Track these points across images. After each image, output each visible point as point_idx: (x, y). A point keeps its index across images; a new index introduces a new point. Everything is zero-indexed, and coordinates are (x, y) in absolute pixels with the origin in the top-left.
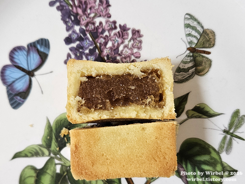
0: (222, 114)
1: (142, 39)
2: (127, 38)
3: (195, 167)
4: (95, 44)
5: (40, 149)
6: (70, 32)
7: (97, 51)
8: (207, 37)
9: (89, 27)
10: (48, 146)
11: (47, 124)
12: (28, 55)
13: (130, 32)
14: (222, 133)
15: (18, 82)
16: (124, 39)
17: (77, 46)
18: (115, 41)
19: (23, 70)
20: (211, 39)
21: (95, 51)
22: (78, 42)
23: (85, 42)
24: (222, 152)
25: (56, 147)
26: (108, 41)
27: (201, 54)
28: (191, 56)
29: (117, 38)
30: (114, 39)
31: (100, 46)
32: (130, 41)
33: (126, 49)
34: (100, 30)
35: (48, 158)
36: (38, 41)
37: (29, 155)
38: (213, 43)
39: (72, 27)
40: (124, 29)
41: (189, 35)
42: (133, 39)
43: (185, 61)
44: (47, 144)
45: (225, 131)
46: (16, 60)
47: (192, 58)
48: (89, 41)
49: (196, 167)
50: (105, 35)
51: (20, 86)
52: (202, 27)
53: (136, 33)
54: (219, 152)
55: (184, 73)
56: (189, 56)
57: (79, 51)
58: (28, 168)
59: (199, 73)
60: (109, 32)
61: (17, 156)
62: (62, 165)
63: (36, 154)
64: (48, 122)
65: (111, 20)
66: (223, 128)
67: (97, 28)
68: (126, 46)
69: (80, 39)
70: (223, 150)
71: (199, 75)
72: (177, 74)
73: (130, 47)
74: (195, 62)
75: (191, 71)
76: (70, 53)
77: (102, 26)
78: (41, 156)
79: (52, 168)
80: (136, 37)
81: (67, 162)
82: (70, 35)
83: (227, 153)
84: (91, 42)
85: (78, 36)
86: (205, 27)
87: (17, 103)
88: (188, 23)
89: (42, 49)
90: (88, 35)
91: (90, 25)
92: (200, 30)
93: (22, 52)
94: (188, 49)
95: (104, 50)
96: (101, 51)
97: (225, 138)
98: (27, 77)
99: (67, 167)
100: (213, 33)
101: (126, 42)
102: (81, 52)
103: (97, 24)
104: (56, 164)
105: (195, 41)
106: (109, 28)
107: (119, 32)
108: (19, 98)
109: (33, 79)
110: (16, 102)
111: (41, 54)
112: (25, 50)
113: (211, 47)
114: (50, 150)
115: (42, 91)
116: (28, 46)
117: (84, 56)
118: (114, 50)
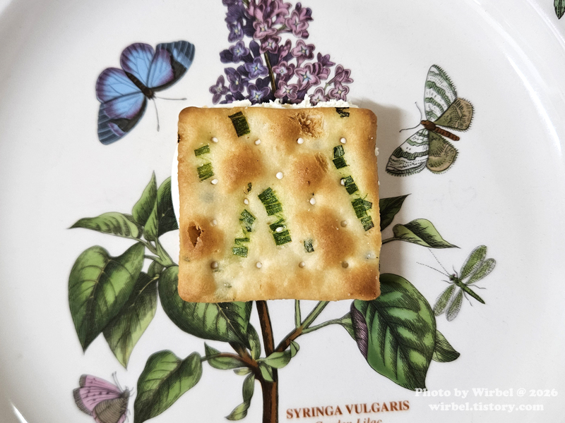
0: (455, 246)
1: (350, 85)
2: (326, 79)
3: (386, 328)
4: (270, 73)
5: (126, 224)
6: (234, 43)
7: (270, 85)
8: (459, 111)
9: (267, 43)
10: (141, 221)
11: (151, 184)
12: (153, 61)
13: (333, 70)
14: (448, 279)
15: (123, 101)
16: (320, 78)
17: (239, 68)
18: (305, 77)
19: (137, 82)
20: (465, 116)
21: (267, 85)
22: (242, 63)
23: (254, 66)
24: (440, 313)
25: (153, 227)
26: (293, 74)
27: (443, 137)
28: (424, 136)
29: (308, 73)
30: (304, 74)
31: (278, 79)
32: (329, 83)
33: (319, 94)
34: (284, 54)
35: (134, 242)
36: (177, 44)
37: (104, 228)
38: (467, 123)
39: (240, 36)
40: (324, 61)
41: (430, 100)
42: (334, 81)
43: (412, 140)
44: (139, 217)
45: (453, 278)
46: (131, 65)
47: (426, 139)
48: (262, 66)
49: (388, 328)
50: (290, 62)
51: (124, 108)
52: (455, 94)
53: (343, 74)
54: (436, 312)
55: (406, 160)
56: (421, 135)
57: (240, 77)
58: (94, 250)
59: (432, 166)
60: (298, 61)
61: (82, 224)
62: (155, 262)
63: (116, 229)
64: (153, 180)
65: (308, 42)
66: (452, 273)
67: (280, 49)
68: (319, 91)
69: (247, 58)
70: (443, 311)
71: (431, 170)
72: (393, 158)
73: (326, 94)
74: (429, 147)
75: (419, 160)
76: (225, 76)
77: (290, 47)
78: (124, 235)
79: (136, 262)
80: (340, 80)
81: (166, 258)
82: (232, 49)
83: (448, 318)
84: (265, 68)
85: (245, 53)
86: (460, 95)
87: (110, 135)
88: (433, 80)
89: (179, 59)
90: (262, 56)
91: (270, 41)
92: (450, 98)
93: (145, 55)
94: (423, 122)
95: (282, 87)
96: (276, 87)
97: (451, 289)
98: (141, 96)
99: (163, 266)
100: (471, 108)
101: (323, 84)
102: (242, 79)
103: (282, 43)
104: (145, 257)
105: (439, 113)
106: (300, 54)
107: (314, 65)
108: (116, 127)
109: (150, 102)
110: (109, 131)
111: (176, 66)
112: (151, 53)
113: (462, 130)
114: (142, 230)
115: (158, 127)
116: (158, 47)
117: (245, 88)
118: (299, 91)
